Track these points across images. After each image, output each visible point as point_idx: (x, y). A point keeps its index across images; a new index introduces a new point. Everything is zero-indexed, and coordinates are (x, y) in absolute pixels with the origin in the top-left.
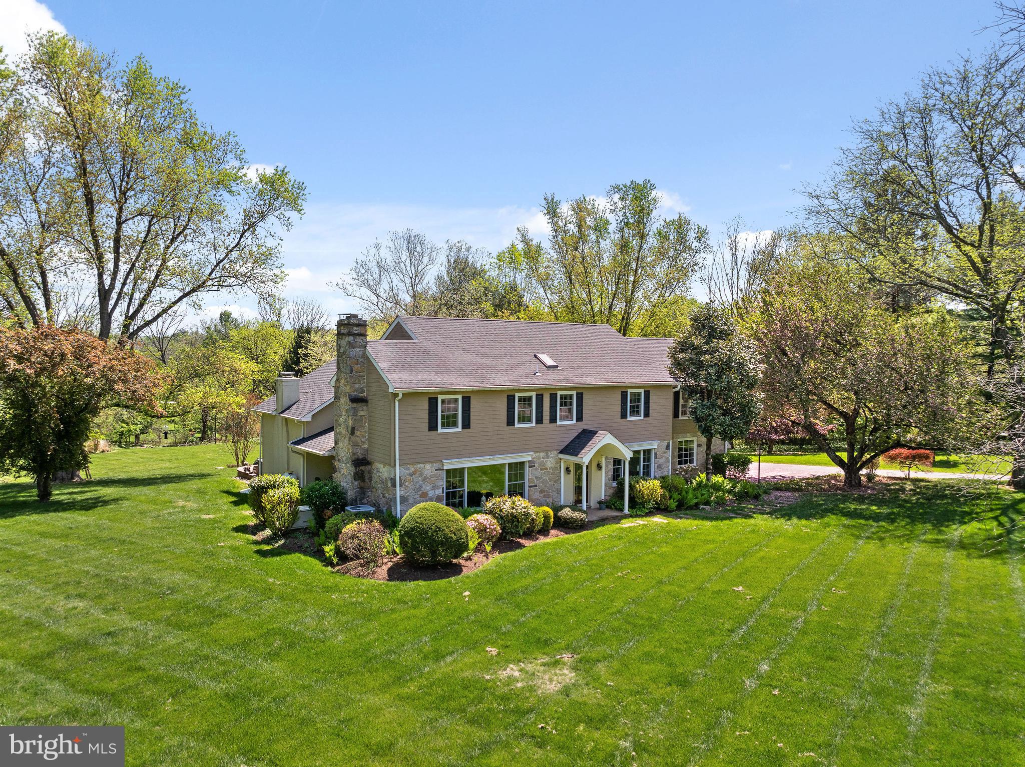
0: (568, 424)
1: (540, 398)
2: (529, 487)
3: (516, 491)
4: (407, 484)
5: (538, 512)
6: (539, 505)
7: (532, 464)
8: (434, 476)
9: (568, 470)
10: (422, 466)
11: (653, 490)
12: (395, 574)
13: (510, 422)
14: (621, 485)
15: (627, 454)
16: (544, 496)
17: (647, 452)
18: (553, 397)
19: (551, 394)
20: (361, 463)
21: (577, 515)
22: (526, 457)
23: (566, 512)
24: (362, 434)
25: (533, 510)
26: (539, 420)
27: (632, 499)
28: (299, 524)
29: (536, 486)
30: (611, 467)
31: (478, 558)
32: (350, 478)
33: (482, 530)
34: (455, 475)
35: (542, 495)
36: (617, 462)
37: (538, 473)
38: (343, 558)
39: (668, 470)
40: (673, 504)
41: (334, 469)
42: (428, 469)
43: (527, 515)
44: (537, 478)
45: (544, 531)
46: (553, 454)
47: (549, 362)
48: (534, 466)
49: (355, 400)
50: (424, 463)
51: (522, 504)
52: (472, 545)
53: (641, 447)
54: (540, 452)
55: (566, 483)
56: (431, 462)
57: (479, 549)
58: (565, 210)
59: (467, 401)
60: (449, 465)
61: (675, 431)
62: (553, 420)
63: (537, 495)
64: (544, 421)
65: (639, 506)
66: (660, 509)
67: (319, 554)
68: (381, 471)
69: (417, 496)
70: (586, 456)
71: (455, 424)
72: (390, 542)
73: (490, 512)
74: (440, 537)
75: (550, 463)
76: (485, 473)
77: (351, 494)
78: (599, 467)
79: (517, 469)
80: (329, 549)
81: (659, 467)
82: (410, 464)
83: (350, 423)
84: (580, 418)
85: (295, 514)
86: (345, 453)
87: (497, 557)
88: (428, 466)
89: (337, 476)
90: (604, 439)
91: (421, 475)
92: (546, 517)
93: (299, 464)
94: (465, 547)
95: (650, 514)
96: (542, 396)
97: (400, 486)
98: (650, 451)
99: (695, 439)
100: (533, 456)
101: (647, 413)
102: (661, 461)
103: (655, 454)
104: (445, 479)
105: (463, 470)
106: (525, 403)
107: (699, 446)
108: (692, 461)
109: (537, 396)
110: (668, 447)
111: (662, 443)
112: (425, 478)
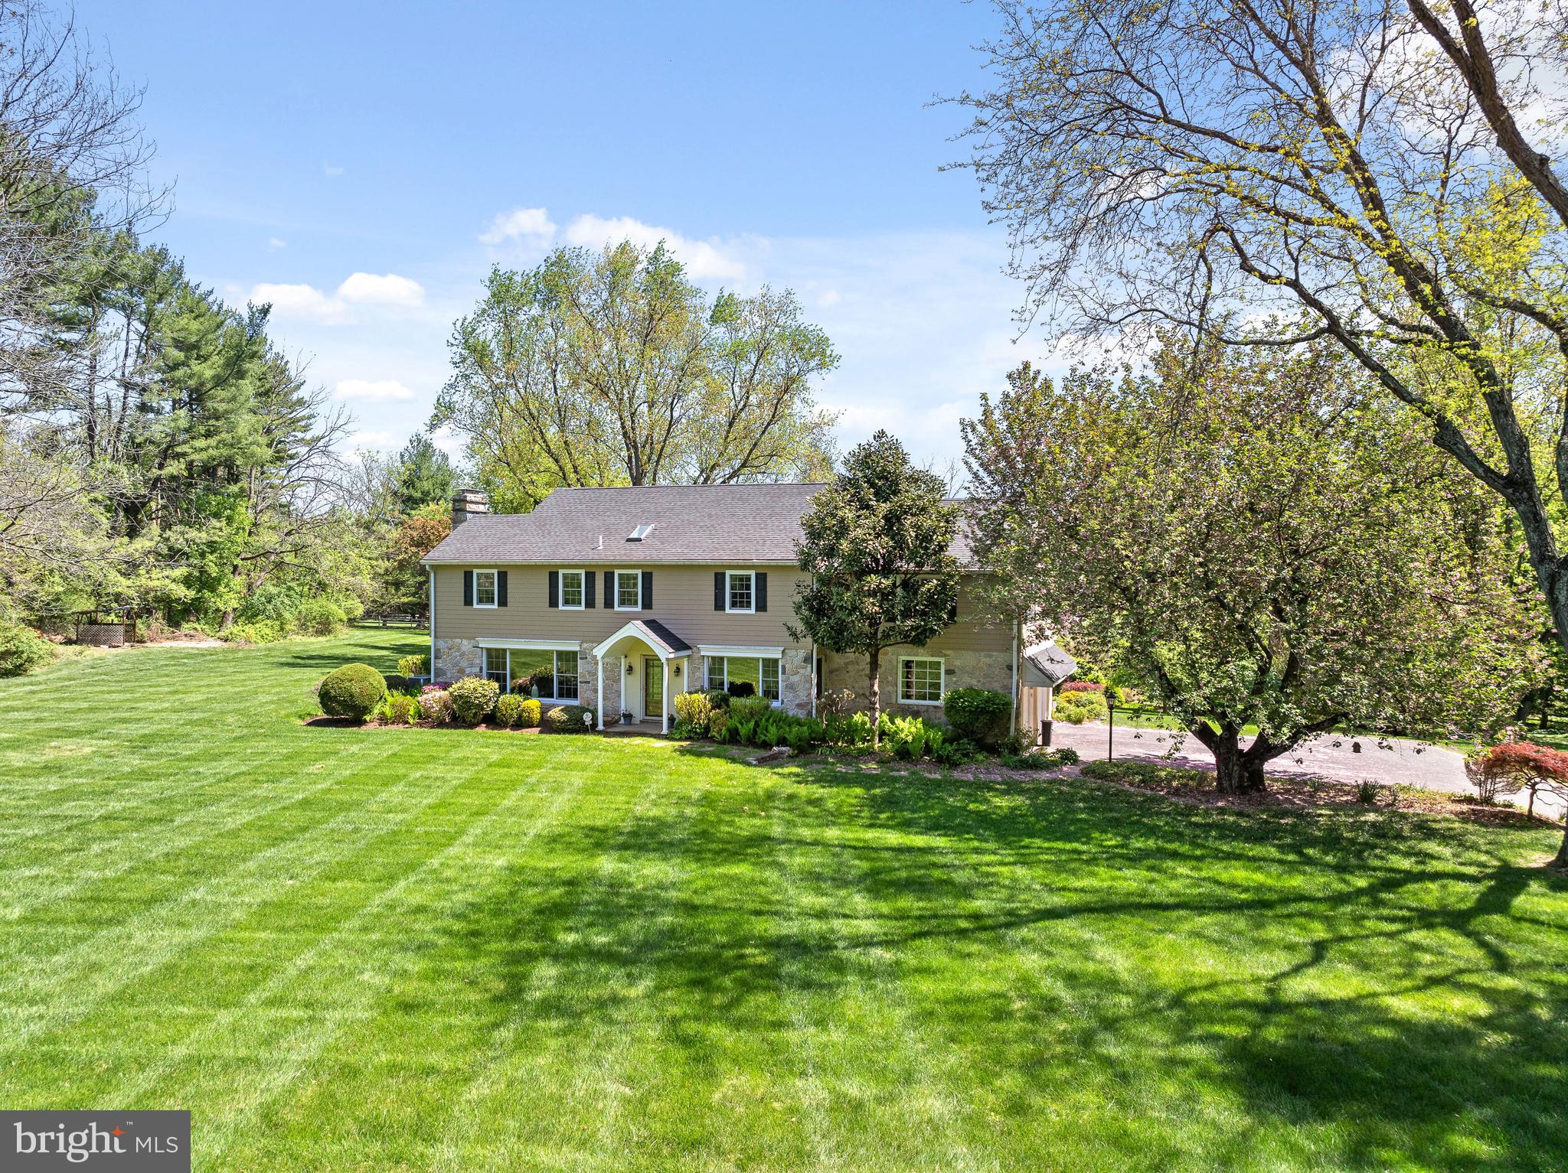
0: (630, 611)
1: (590, 577)
2: (581, 682)
7: (583, 656)
8: (473, 653)
9: (628, 669)
10: (459, 640)
13: (553, 603)
17: (769, 663)
18: (609, 577)
19: (606, 574)
22: (577, 646)
26: (590, 604)
29: (588, 682)
34: (495, 655)
37: (592, 667)
39: (809, 694)
42: (466, 645)
44: (589, 672)
48: (587, 658)
50: (461, 638)
54: (593, 642)
56: (469, 638)
59: (503, 576)
60: (489, 644)
62: (609, 603)
63: (589, 694)
64: (596, 605)
69: (455, 670)
71: (491, 601)
79: (568, 658)
81: (790, 686)
84: (646, 606)
88: (465, 642)
91: (459, 650)
96: (594, 574)
97: (436, 658)
98: (776, 661)
99: (942, 660)
100: (585, 645)
101: (762, 606)
102: (795, 679)
103: (784, 667)
104: (484, 658)
105: (505, 650)
106: (572, 581)
107: (949, 672)
108: (937, 697)
109: (587, 574)
110: (808, 659)
111: (793, 653)
112: (463, 655)
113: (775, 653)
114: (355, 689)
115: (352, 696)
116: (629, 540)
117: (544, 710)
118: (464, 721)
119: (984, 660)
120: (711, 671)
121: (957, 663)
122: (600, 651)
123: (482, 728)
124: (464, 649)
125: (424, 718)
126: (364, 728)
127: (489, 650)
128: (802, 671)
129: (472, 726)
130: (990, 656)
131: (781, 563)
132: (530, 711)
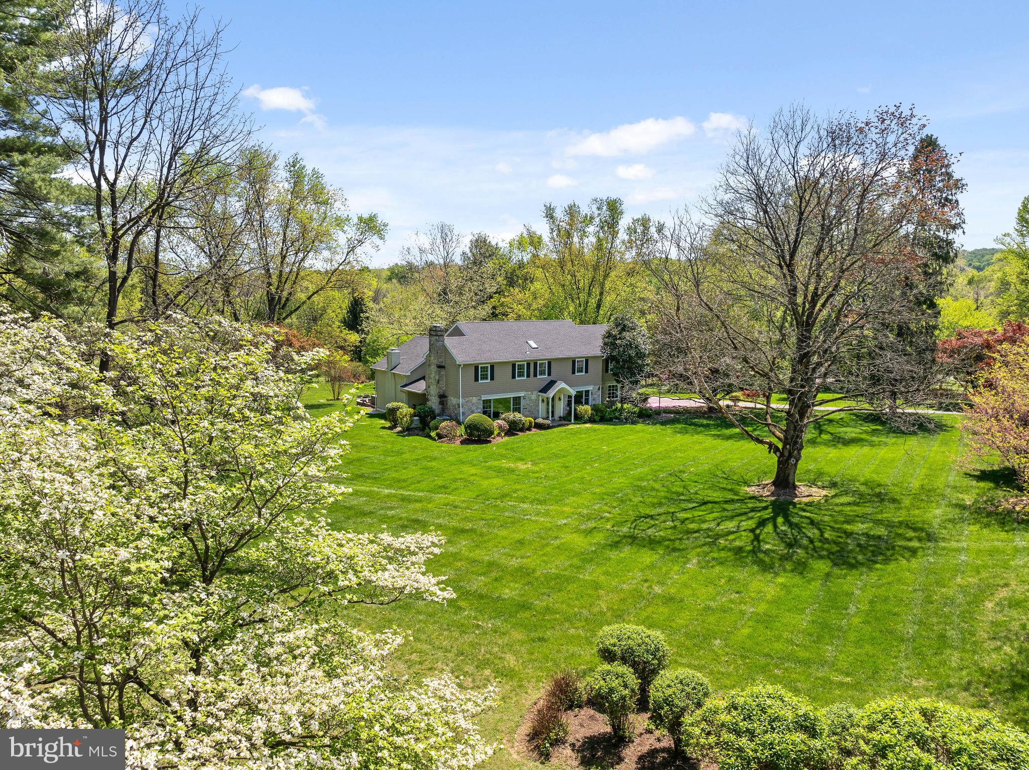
0: (544, 378)
1: (528, 365)
2: (523, 408)
3: (517, 409)
4: (465, 406)
5: (527, 420)
6: (526, 417)
7: (524, 398)
8: (477, 402)
9: (543, 401)
10: (472, 398)
11: (586, 411)
12: (462, 443)
13: (514, 377)
14: (571, 408)
15: (573, 392)
16: (530, 413)
17: (587, 392)
18: (535, 364)
20: (443, 397)
21: (546, 422)
22: (522, 394)
23: (540, 420)
24: (443, 384)
25: (523, 418)
26: (528, 376)
27: (575, 413)
28: (413, 426)
29: (526, 408)
30: (567, 399)
31: (499, 438)
32: (437, 404)
33: (500, 427)
34: (487, 403)
36: (570, 397)
37: (528, 402)
38: (440, 436)
39: (599, 401)
40: (597, 418)
41: (427, 400)
42: (475, 400)
43: (521, 421)
44: (527, 404)
45: (529, 429)
46: (535, 393)
47: (534, 345)
48: (526, 398)
49: (440, 367)
51: (518, 416)
52: (496, 433)
53: (583, 389)
54: (528, 391)
55: (542, 407)
56: (476, 396)
57: (499, 435)
58: (559, 214)
59: (492, 367)
60: (484, 397)
61: (603, 380)
62: (535, 375)
63: (527, 413)
64: (531, 376)
65: (579, 419)
66: (591, 420)
67: (429, 437)
68: (452, 400)
69: (470, 411)
70: (551, 393)
71: (487, 378)
72: (461, 431)
73: (504, 419)
74: (482, 428)
75: (534, 397)
76: (500, 403)
77: (437, 411)
78: (560, 399)
79: (517, 400)
80: (433, 434)
81: (594, 399)
82: (467, 397)
83: (437, 377)
84: (549, 374)
85: (412, 421)
86: (434, 391)
87: (507, 438)
88: (474, 398)
89: (429, 404)
90: (561, 385)
91: (471, 402)
92: (530, 423)
93: (404, 397)
94: (492, 433)
95: (585, 423)
96: (530, 364)
98: (589, 391)
101: (587, 371)
102: (595, 396)
103: (592, 393)
104: (482, 404)
105: (491, 400)
106: (521, 367)
110: (599, 389)
111: (595, 387)
112: (473, 404)
113: (590, 388)
116: (534, 348)
127: (484, 401)
128: (597, 393)
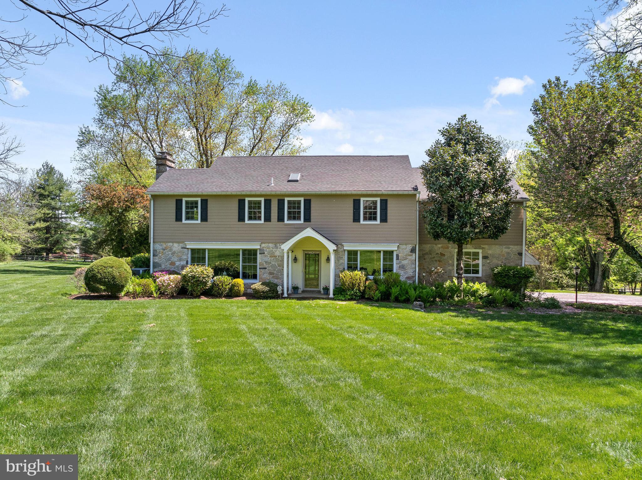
0: (295, 223)
1: (268, 203)
2: (260, 268)
3: (251, 269)
4: (160, 255)
7: (262, 252)
8: (180, 252)
10: (172, 244)
13: (241, 219)
15: (330, 247)
16: (273, 277)
17: (390, 254)
18: (281, 203)
19: (279, 200)
22: (258, 246)
26: (268, 219)
29: (266, 268)
34: (198, 252)
35: (271, 276)
37: (268, 259)
40: (378, 295)
42: (176, 247)
44: (266, 262)
48: (264, 253)
50: (173, 242)
53: (381, 248)
54: (269, 243)
56: (178, 242)
59: (205, 202)
60: (193, 245)
62: (281, 219)
63: (266, 276)
64: (272, 220)
69: (167, 264)
71: (195, 218)
75: (278, 252)
78: (328, 260)
79: (250, 255)
82: (163, 242)
84: (307, 219)
88: (176, 245)
90: (304, 232)
91: (171, 250)
96: (270, 200)
97: (154, 256)
98: (392, 252)
99: (480, 251)
100: (263, 245)
101: (384, 219)
102: (405, 262)
103: (397, 256)
104: (189, 255)
105: (204, 250)
106: (255, 206)
107: (485, 258)
108: (477, 272)
109: (265, 200)
110: (413, 251)
111: (404, 247)
112: (173, 253)
113: (392, 247)
114: (116, 273)
115: (114, 278)
116: (289, 181)
117: (247, 286)
118: (192, 295)
119: (505, 250)
120: (349, 259)
121: (490, 252)
122: (286, 246)
123: (203, 298)
124: (174, 249)
125: (162, 293)
126: (121, 300)
127: (193, 250)
128: (409, 257)
129: (199, 297)
130: (509, 248)
131: (395, 193)
132: (238, 285)
